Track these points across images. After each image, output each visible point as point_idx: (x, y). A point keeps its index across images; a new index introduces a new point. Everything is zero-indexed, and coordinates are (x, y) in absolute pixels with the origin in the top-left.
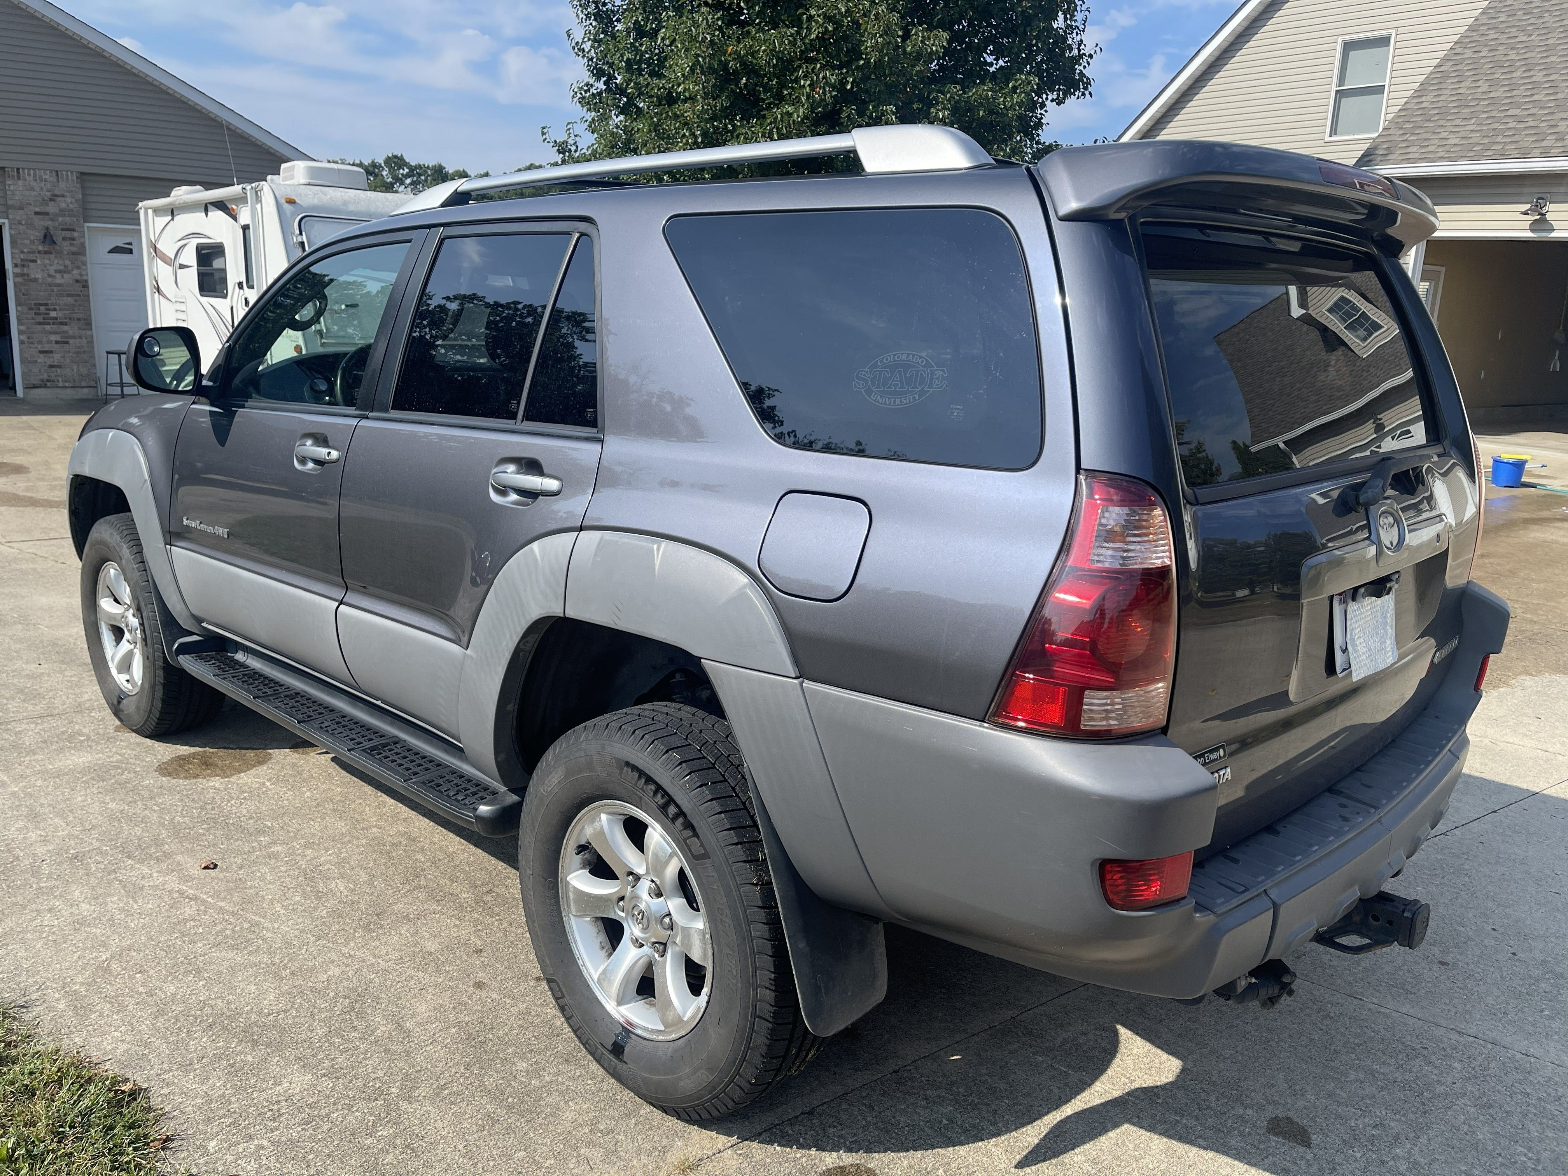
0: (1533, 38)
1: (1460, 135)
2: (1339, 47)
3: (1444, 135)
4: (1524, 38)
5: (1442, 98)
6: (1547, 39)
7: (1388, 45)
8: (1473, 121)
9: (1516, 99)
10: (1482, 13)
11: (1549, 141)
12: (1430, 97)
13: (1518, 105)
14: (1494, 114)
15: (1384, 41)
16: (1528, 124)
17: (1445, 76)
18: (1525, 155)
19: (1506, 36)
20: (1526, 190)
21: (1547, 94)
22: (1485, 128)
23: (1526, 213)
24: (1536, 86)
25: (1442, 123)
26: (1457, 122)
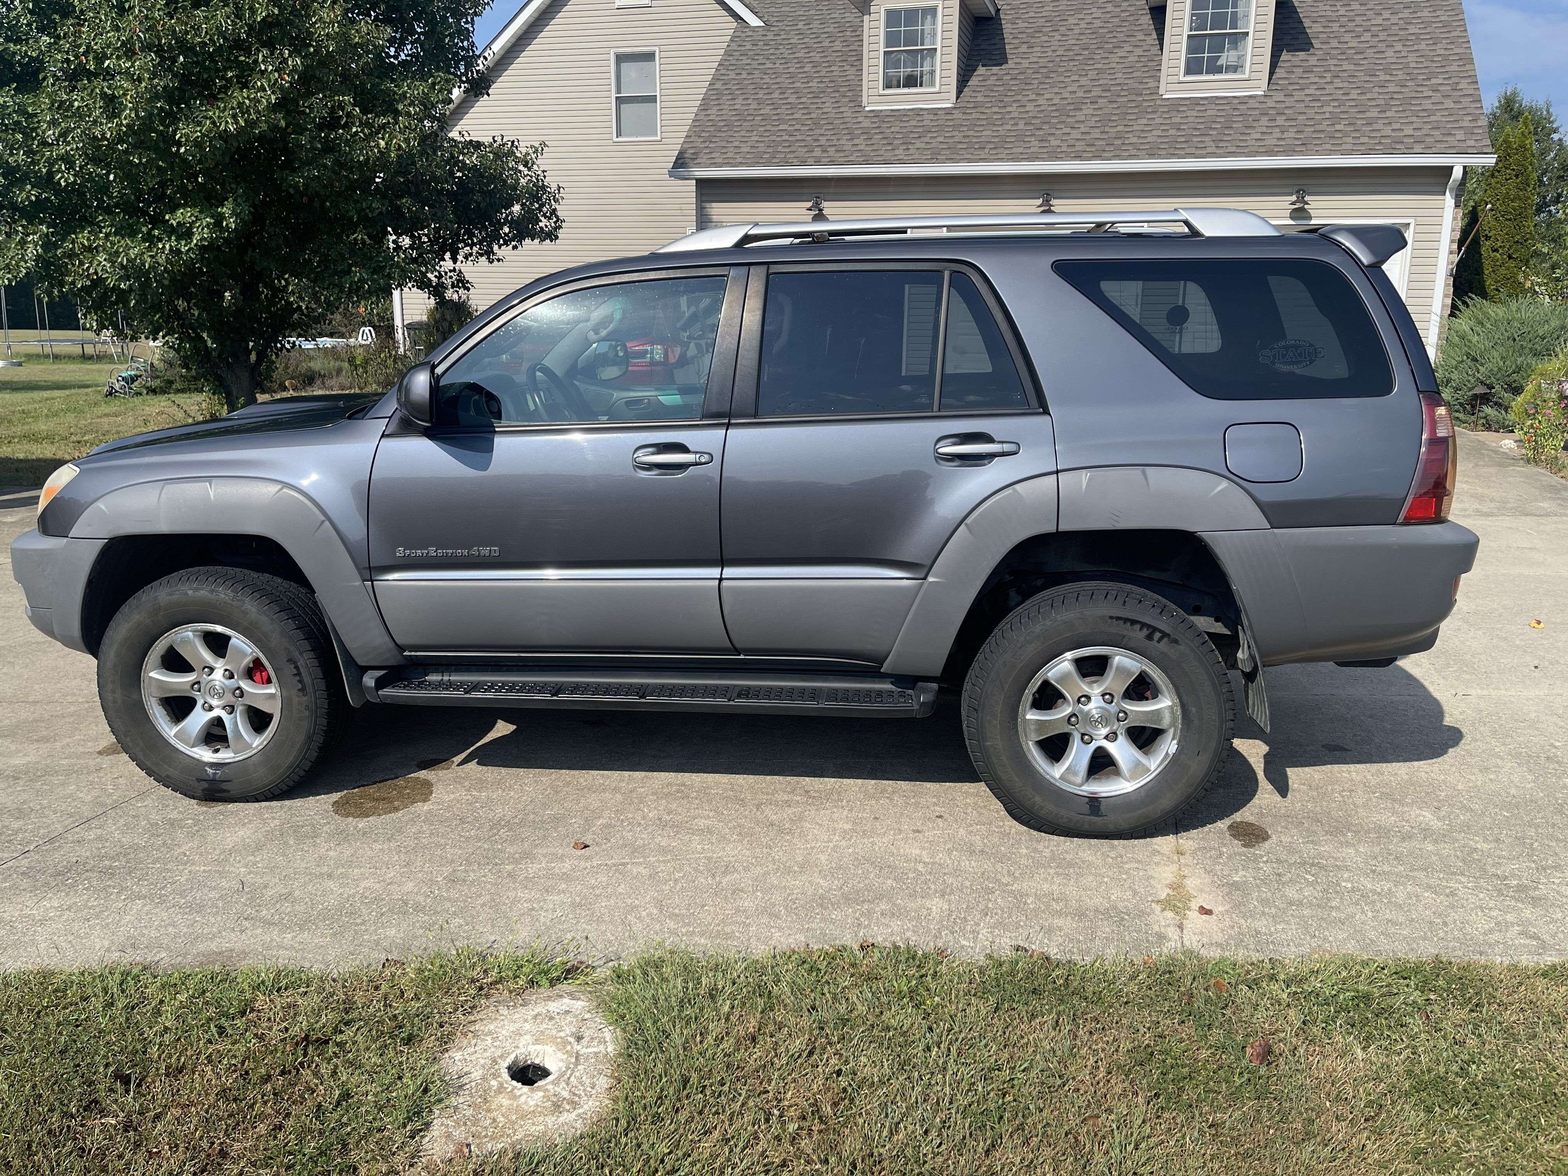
0: (776, 66)
1: (749, 144)
2: (613, 58)
3: (736, 144)
4: (771, 66)
5: (724, 112)
6: (788, 68)
7: (654, 60)
8: (755, 133)
9: (783, 117)
10: (732, 40)
11: (817, 152)
12: (713, 111)
13: (785, 122)
14: (769, 127)
15: (649, 57)
16: (797, 138)
17: (719, 94)
18: (803, 163)
19: (756, 62)
20: (805, 191)
21: (803, 114)
22: (767, 139)
23: (809, 209)
24: (792, 106)
25: (731, 133)
26: (743, 133)
